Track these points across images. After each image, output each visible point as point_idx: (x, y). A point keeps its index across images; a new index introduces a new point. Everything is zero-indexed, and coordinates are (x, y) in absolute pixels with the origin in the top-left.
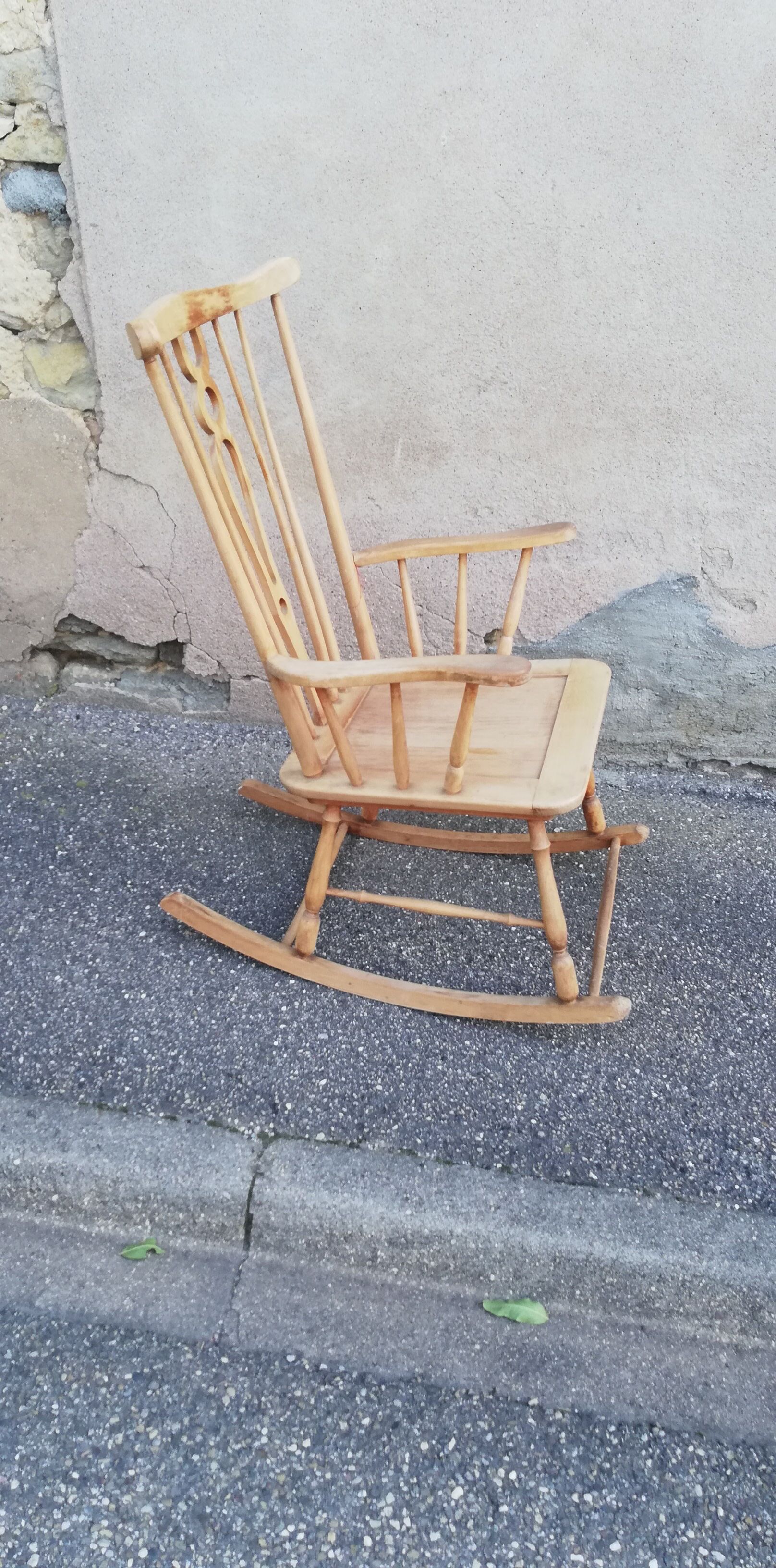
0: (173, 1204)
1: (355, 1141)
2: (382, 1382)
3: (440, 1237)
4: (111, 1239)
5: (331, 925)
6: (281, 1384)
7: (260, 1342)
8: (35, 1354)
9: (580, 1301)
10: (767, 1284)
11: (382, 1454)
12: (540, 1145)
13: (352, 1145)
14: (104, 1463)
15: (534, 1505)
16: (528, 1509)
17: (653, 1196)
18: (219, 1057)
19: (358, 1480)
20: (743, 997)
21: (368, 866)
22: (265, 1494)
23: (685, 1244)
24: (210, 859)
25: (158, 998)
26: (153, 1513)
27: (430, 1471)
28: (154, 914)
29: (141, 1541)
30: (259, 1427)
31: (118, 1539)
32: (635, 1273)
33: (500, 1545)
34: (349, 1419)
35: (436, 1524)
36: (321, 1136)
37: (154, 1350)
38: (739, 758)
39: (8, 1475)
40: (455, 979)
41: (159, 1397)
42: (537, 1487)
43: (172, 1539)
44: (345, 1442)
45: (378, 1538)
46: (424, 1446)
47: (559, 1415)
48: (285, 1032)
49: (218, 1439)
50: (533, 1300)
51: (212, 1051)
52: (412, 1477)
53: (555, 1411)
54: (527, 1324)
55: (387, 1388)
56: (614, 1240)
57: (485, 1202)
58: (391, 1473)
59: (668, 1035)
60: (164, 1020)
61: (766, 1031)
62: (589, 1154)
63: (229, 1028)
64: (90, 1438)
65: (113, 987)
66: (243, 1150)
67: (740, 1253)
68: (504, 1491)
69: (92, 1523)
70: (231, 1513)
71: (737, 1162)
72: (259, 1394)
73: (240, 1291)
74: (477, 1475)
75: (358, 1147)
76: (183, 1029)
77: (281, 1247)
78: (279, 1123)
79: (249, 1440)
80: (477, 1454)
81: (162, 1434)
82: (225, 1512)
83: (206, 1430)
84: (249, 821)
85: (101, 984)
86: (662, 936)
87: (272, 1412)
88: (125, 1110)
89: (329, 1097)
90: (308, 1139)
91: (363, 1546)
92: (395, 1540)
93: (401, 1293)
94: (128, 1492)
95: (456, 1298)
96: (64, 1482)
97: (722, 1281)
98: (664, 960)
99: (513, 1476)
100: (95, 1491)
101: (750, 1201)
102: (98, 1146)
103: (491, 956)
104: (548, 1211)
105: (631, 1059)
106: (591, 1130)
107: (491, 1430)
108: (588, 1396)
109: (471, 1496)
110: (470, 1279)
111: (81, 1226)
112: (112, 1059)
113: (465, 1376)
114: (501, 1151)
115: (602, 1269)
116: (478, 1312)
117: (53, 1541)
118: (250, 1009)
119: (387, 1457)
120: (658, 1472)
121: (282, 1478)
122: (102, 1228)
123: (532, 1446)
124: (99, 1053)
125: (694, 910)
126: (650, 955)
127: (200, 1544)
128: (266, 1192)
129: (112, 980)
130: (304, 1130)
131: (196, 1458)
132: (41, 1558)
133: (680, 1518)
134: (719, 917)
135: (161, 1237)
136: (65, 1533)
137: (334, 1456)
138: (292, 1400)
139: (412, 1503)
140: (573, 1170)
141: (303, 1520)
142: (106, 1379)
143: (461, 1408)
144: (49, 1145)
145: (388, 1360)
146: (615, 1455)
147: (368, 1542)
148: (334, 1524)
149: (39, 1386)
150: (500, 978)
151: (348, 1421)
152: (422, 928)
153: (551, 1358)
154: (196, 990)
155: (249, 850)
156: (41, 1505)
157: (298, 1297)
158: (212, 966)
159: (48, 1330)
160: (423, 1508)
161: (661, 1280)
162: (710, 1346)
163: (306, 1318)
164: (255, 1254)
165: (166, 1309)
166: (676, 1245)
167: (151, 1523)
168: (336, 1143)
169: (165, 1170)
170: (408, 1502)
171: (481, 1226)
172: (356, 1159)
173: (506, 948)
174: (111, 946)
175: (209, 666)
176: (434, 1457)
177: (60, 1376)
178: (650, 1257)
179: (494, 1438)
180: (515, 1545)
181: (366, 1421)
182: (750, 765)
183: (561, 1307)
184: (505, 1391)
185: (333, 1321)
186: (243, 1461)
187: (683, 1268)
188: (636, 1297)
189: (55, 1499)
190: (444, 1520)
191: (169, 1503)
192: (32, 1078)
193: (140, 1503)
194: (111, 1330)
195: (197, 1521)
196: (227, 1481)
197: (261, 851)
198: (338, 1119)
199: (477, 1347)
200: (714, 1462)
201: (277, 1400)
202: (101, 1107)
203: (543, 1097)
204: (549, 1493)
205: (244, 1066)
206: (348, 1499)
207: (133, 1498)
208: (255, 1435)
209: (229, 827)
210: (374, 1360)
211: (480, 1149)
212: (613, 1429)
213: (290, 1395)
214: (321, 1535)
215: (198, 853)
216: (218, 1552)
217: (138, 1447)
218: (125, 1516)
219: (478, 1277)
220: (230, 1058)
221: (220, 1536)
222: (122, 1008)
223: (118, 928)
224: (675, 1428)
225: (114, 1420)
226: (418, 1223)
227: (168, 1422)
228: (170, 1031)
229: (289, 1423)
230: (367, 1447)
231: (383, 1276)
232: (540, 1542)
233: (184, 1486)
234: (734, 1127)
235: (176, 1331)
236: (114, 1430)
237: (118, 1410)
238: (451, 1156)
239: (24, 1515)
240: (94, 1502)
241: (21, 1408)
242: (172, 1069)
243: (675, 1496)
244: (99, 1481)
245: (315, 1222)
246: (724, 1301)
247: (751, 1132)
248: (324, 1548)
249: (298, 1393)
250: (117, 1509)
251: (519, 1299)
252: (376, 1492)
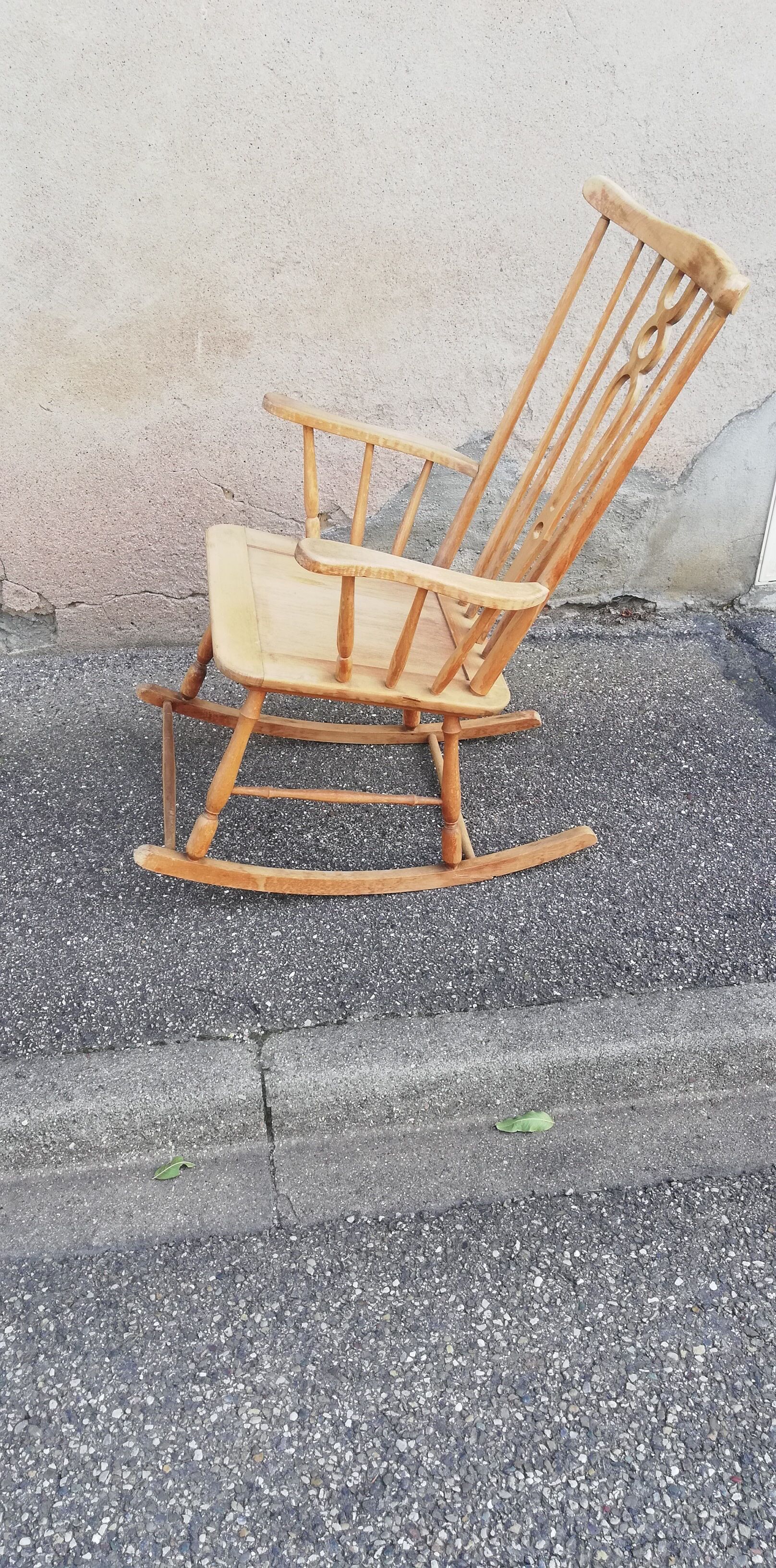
0: (192, 1119)
1: (341, 1018)
2: (438, 1216)
3: (445, 1080)
4: (139, 1168)
5: (242, 832)
6: (353, 1243)
7: (317, 1214)
8: (115, 1286)
9: (576, 1101)
10: (725, 1042)
11: (463, 1271)
12: (503, 979)
13: (339, 1023)
14: (225, 1355)
15: (604, 1271)
16: (600, 1276)
17: (611, 996)
18: (184, 977)
19: (453, 1298)
20: (627, 812)
21: (256, 769)
22: (378, 1334)
23: (651, 1029)
24: (97, 794)
25: (101, 937)
26: (287, 1382)
27: (509, 1272)
28: (63, 859)
29: (287, 1407)
30: (349, 1283)
31: (266, 1412)
32: (619, 1063)
33: (589, 1310)
34: (424, 1252)
35: (531, 1311)
36: (308, 1023)
37: (226, 1250)
38: (557, 600)
39: (140, 1395)
40: (377, 854)
41: (249, 1286)
42: (600, 1255)
43: (314, 1397)
44: (429, 1271)
45: (489, 1338)
46: (496, 1254)
47: (594, 1196)
48: (238, 939)
49: (317, 1303)
50: (537, 1110)
51: (175, 973)
52: (495, 1281)
53: (590, 1193)
54: (539, 1132)
55: (445, 1218)
56: (594, 1041)
57: (475, 1039)
58: (478, 1283)
59: (577, 859)
60: (116, 956)
61: (655, 836)
62: (547, 975)
63: (184, 948)
64: (202, 1340)
65: (51, 938)
66: (241, 1053)
67: (697, 1023)
68: (575, 1268)
69: (237, 1408)
70: (356, 1359)
71: (669, 951)
72: (337, 1257)
73: (280, 1176)
74: (549, 1262)
75: (345, 1023)
76: (139, 960)
77: (304, 1129)
78: (265, 1021)
79: (345, 1296)
80: (541, 1246)
81: (266, 1315)
82: (350, 1360)
83: (303, 1301)
84: (121, 748)
85: (39, 937)
86: (542, 774)
87: (355, 1268)
88: (112, 1048)
89: (303, 986)
90: (297, 1028)
91: (479, 1348)
92: (503, 1335)
93: (423, 1138)
94: (257, 1372)
95: (471, 1129)
96: (194, 1383)
97: (690, 1050)
98: (550, 795)
99: (577, 1254)
100: (227, 1381)
101: (690, 980)
102: (100, 1086)
103: (401, 826)
104: (531, 1032)
105: (554, 887)
106: (541, 955)
107: (545, 1225)
108: (611, 1174)
109: (550, 1280)
110: (479, 1109)
111: (105, 1165)
112: (79, 1004)
113: (506, 1189)
114: (472, 993)
115: (590, 1068)
116: (494, 1134)
117: (208, 1434)
118: (196, 925)
119: (468, 1272)
120: (689, 1216)
121: (387, 1317)
122: (127, 1161)
123: (583, 1227)
124: (64, 1003)
125: (560, 746)
126: (537, 793)
127: (341, 1393)
128: (278, 1084)
129: (48, 931)
130: (290, 1021)
131: (305, 1325)
132: (204, 1451)
133: (720, 1245)
134: (583, 747)
135: (186, 1153)
136: (216, 1424)
137: (424, 1286)
138: (368, 1252)
139: (505, 1301)
140: (538, 993)
141: (420, 1344)
142: (193, 1287)
143: (513, 1214)
144: (51, 1099)
145: (436, 1196)
146: (651, 1212)
147: (481, 1343)
148: (448, 1339)
149: (132, 1312)
150: (417, 844)
151: (424, 1254)
152: (329, 815)
153: (569, 1154)
154: (136, 921)
155: (134, 778)
156: (183, 1409)
157: (334, 1167)
158: (143, 895)
159: (117, 1262)
160: (516, 1303)
161: (640, 1063)
162: (690, 1106)
163: (350, 1182)
164: (280, 1143)
165: (220, 1213)
166: (644, 1031)
167: (289, 1390)
168: (324, 1024)
169: (175, 1090)
170: (501, 1302)
171: (479, 1060)
172: (349, 1034)
173: (412, 815)
174: (32, 899)
175: (30, 600)
176: (509, 1259)
177: (148, 1297)
178: (627, 1046)
179: (549, 1230)
180: (601, 1306)
181: (439, 1250)
182: (568, 605)
183: (561, 1110)
184: (542, 1191)
185: (374, 1178)
186: (347, 1315)
187: (655, 1049)
188: (622, 1084)
189: (194, 1399)
190: (536, 1306)
191: (299, 1369)
192: (6, 1043)
193: (272, 1378)
194: (177, 1245)
195: (328, 1375)
196: (341, 1334)
197: (146, 776)
198: (319, 1003)
199: (505, 1162)
200: (728, 1194)
201: (355, 1256)
202: (86, 1051)
203: (492, 938)
204: (611, 1258)
205: (212, 979)
206: (451, 1315)
207: (264, 1376)
208: (348, 1291)
209: (103, 758)
210: (423, 1199)
211: (454, 996)
212: (641, 1193)
213: (364, 1249)
214: (440, 1351)
215: (82, 791)
216: (359, 1394)
217: (249, 1334)
218: (264, 1392)
219: (486, 1105)
220: (195, 974)
221: (355, 1381)
222: (69, 955)
223: (32, 881)
224: (687, 1178)
225: (217, 1318)
226: (424, 1073)
227: (267, 1304)
228: (127, 965)
229: (372, 1272)
230: (449, 1270)
231: (403, 1128)
232: (620, 1298)
233: (305, 1351)
234: (657, 922)
235: (236, 1228)
236: (221, 1326)
237: (216, 1309)
238: (430, 1009)
239: (171, 1421)
240: (231, 1390)
241: (125, 1335)
242: (143, 999)
243: (710, 1229)
244: (228, 1372)
245: (331, 1098)
246: (694, 1066)
247: (672, 923)
248: (448, 1360)
249: (371, 1245)
250: (254, 1390)
251: (526, 1113)
252: (471, 1303)
